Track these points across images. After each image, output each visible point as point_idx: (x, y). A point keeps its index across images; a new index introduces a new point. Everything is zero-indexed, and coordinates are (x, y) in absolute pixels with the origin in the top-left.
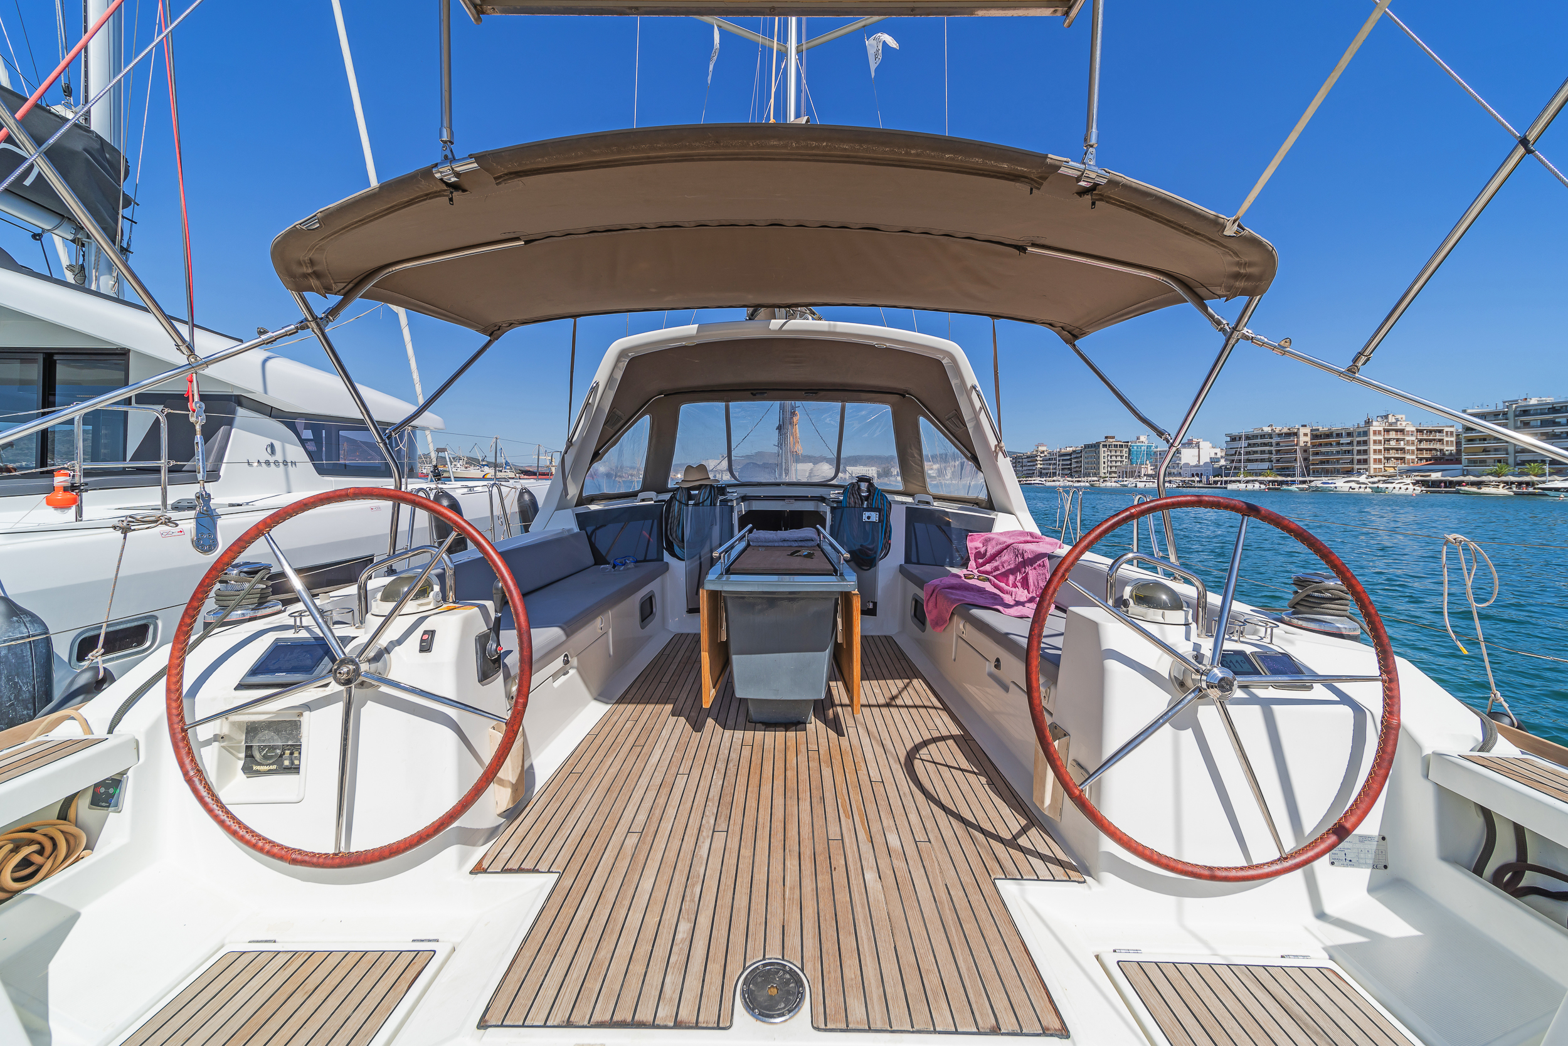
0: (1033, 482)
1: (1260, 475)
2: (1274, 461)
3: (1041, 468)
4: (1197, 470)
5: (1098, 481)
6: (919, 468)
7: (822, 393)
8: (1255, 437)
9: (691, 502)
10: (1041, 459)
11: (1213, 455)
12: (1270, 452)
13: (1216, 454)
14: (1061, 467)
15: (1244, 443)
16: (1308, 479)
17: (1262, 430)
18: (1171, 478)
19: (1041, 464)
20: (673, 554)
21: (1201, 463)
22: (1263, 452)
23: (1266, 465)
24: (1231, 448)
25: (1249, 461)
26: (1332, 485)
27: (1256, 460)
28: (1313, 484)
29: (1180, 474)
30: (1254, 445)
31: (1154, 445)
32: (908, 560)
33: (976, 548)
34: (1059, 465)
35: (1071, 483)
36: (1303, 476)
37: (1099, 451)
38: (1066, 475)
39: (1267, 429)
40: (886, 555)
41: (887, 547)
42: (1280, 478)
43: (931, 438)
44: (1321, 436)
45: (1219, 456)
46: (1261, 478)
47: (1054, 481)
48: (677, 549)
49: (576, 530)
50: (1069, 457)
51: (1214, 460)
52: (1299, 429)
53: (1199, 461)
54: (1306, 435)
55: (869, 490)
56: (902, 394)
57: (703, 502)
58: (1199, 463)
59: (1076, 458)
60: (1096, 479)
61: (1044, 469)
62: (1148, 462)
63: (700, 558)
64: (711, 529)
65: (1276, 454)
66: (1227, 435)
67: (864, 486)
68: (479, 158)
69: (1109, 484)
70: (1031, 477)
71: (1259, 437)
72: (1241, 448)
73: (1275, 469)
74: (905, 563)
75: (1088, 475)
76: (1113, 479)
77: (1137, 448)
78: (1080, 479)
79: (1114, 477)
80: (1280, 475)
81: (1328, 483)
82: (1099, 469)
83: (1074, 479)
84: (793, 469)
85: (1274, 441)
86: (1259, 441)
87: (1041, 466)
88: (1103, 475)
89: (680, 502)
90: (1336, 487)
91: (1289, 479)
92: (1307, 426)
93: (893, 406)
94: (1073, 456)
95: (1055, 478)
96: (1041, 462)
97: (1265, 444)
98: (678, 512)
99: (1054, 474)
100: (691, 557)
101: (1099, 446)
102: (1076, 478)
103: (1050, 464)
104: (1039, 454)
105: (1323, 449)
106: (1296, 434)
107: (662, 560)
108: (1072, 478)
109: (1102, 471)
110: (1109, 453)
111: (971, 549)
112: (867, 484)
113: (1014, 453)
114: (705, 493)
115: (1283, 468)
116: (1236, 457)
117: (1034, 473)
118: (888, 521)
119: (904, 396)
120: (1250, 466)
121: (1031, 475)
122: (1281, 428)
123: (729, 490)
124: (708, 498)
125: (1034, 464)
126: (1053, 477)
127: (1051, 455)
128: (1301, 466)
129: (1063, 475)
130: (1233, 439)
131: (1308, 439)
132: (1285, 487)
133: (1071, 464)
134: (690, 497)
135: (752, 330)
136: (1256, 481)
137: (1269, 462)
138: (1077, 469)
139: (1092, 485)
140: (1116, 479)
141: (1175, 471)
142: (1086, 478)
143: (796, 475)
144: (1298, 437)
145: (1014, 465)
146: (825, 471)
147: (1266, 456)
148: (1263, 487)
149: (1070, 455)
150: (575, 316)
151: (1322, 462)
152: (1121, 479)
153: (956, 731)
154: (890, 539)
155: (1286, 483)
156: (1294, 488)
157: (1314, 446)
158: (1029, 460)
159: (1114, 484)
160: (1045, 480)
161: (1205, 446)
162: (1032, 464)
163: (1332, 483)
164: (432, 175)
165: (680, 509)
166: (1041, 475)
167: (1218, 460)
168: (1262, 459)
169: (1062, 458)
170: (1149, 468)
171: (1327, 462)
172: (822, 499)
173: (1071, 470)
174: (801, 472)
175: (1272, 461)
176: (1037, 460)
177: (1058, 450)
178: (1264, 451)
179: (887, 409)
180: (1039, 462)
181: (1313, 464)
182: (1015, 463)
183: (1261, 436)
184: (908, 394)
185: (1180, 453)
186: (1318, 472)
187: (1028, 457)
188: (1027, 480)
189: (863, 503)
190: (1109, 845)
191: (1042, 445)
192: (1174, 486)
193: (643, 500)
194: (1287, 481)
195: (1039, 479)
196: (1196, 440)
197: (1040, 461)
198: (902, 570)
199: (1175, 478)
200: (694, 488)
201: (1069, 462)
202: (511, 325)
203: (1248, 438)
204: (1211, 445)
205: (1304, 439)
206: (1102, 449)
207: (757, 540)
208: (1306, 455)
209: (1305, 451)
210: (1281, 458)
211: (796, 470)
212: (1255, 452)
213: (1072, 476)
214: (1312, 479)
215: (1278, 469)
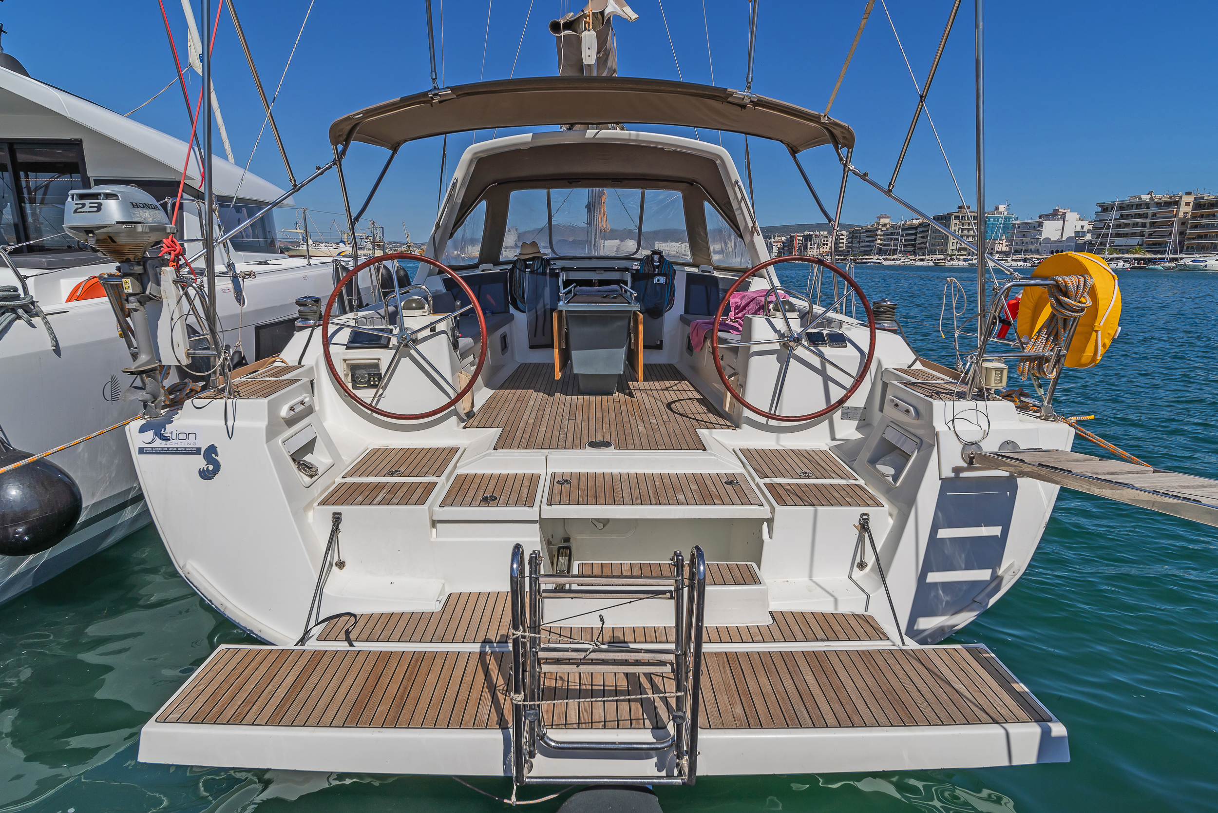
0: (869, 261)
1: (1127, 252)
2: (1146, 235)
3: (881, 244)
4: (1057, 246)
5: (945, 259)
6: (705, 244)
7: (626, 182)
8: (1130, 206)
9: (528, 270)
10: (882, 233)
11: (1079, 229)
12: (1144, 225)
13: (1083, 227)
14: (903, 243)
15: (1114, 214)
16: (1179, 256)
17: (1140, 199)
18: (1027, 256)
19: (881, 240)
20: (517, 308)
21: (1064, 238)
22: (1135, 225)
23: (1135, 240)
24: (1100, 221)
25: (1118, 235)
26: (1202, 264)
27: (1126, 235)
28: (1181, 262)
29: (1037, 251)
30: (1128, 216)
31: (1013, 216)
32: (687, 311)
33: (736, 303)
34: (901, 240)
35: (912, 262)
36: (1175, 252)
37: (949, 224)
38: (909, 252)
39: (1145, 198)
40: (671, 308)
41: (671, 302)
42: (1148, 256)
43: (713, 218)
44: (1205, 205)
45: (1085, 229)
46: (1127, 256)
47: (893, 259)
48: (520, 304)
49: (444, 291)
50: (914, 232)
51: (1079, 234)
52: (1181, 197)
53: (1062, 236)
54: (1188, 204)
55: (660, 261)
56: (691, 183)
57: (537, 270)
58: (1062, 238)
59: (922, 232)
60: (942, 257)
61: (884, 245)
62: (1004, 237)
63: (536, 312)
64: (543, 289)
65: (1150, 227)
66: (1098, 205)
67: (656, 257)
68: (453, 89)
69: (955, 263)
70: (868, 255)
71: (1135, 207)
72: (1111, 220)
73: (1145, 245)
74: (685, 313)
75: (932, 252)
76: (961, 257)
77: (994, 220)
78: (924, 257)
79: (963, 255)
80: (1149, 252)
81: (1199, 261)
82: (947, 245)
83: (918, 258)
84: (602, 245)
85: (1150, 212)
86: (1134, 211)
87: (882, 242)
88: (950, 252)
89: (520, 270)
90: (1206, 266)
91: (1159, 256)
92: (1192, 194)
93: (683, 191)
94: (919, 230)
95: (895, 256)
96: (882, 238)
97: (1140, 216)
98: (519, 277)
99: (895, 252)
100: (530, 311)
101: (950, 218)
102: (919, 255)
103: (891, 240)
104: (880, 227)
105: (1204, 222)
106: (1177, 204)
107: (509, 312)
108: (916, 256)
109: (950, 247)
110: (960, 226)
111: (732, 303)
112: (658, 256)
113: (852, 226)
114: (538, 263)
115: (1154, 244)
116: (1103, 231)
117: (871, 250)
118: (673, 283)
119: (692, 184)
120: (1119, 241)
121: (868, 253)
122: (1161, 196)
123: (552, 262)
124: (540, 267)
125: (874, 239)
126: (893, 255)
127: (894, 229)
128: (1175, 242)
129: (905, 253)
130: (1104, 209)
131: (1189, 209)
132: (1151, 266)
133: (915, 240)
134: (527, 266)
135: (572, 137)
136: (1120, 258)
137: (1141, 236)
138: (923, 245)
139: (936, 264)
140: (964, 257)
141: (1032, 247)
142: (931, 256)
143: (604, 249)
144: (1178, 208)
145: (850, 240)
146: (630, 245)
147: (1138, 230)
148: (1127, 265)
149: (916, 228)
150: (445, 133)
151: (1200, 237)
152: (970, 257)
153: (698, 396)
154: (674, 296)
155: (1154, 261)
156: (1159, 267)
157: (1194, 217)
158: (868, 234)
159: (961, 263)
160: (884, 259)
161: (1072, 217)
162: (871, 239)
163: (1202, 261)
164: (428, 95)
165: (520, 275)
166: (880, 252)
167: (1083, 234)
168: (1132, 233)
169: (906, 232)
170: (1005, 244)
171: (1205, 236)
172: (626, 269)
173: (915, 247)
174: (609, 247)
175: (1143, 236)
176: (877, 235)
177: (903, 222)
178: (1137, 224)
179: (678, 195)
180: (879, 237)
181: (1189, 239)
182: (851, 238)
183: (1137, 205)
184: (695, 182)
185: (1042, 226)
186: (1192, 248)
187: (867, 231)
188: (863, 259)
189: (654, 270)
190: (747, 413)
191: (885, 216)
192: (1029, 265)
193: (483, 271)
194: (1156, 259)
195: (877, 257)
196: (1062, 211)
197: (881, 235)
198: (681, 317)
199: (1031, 256)
200: (529, 260)
201: (913, 237)
202: (405, 141)
203: (1121, 208)
204: (1078, 216)
205: (1185, 210)
206: (953, 222)
207: (581, 291)
208: (1182, 229)
209: (1183, 224)
210: (1155, 232)
211: (604, 246)
212: (1127, 225)
213: (915, 254)
214: (1184, 256)
215: (1148, 245)
